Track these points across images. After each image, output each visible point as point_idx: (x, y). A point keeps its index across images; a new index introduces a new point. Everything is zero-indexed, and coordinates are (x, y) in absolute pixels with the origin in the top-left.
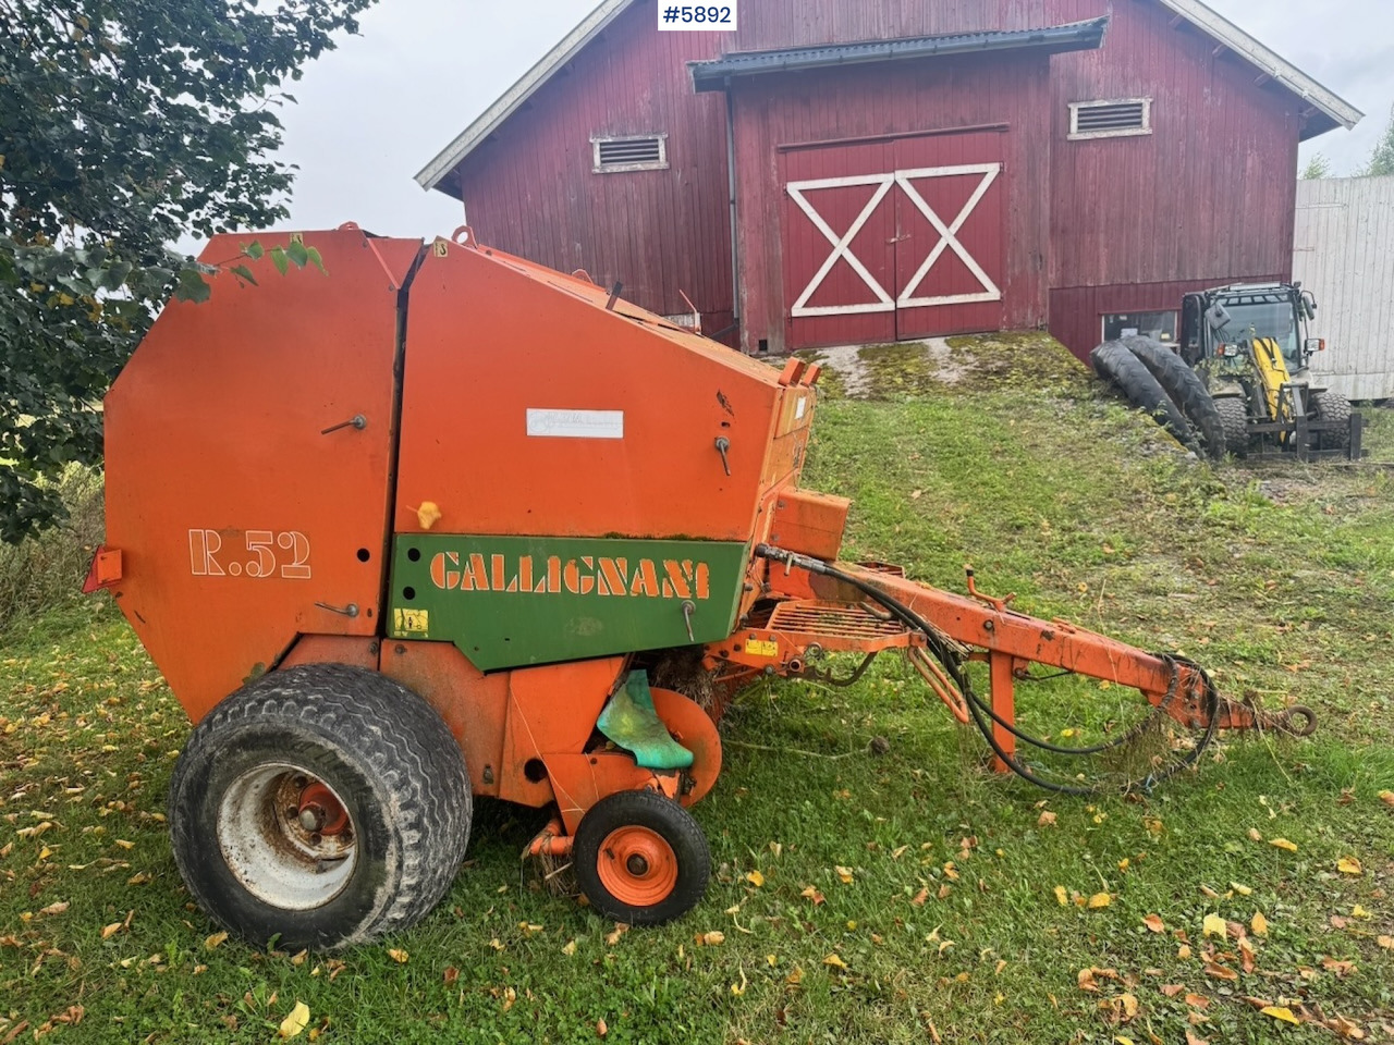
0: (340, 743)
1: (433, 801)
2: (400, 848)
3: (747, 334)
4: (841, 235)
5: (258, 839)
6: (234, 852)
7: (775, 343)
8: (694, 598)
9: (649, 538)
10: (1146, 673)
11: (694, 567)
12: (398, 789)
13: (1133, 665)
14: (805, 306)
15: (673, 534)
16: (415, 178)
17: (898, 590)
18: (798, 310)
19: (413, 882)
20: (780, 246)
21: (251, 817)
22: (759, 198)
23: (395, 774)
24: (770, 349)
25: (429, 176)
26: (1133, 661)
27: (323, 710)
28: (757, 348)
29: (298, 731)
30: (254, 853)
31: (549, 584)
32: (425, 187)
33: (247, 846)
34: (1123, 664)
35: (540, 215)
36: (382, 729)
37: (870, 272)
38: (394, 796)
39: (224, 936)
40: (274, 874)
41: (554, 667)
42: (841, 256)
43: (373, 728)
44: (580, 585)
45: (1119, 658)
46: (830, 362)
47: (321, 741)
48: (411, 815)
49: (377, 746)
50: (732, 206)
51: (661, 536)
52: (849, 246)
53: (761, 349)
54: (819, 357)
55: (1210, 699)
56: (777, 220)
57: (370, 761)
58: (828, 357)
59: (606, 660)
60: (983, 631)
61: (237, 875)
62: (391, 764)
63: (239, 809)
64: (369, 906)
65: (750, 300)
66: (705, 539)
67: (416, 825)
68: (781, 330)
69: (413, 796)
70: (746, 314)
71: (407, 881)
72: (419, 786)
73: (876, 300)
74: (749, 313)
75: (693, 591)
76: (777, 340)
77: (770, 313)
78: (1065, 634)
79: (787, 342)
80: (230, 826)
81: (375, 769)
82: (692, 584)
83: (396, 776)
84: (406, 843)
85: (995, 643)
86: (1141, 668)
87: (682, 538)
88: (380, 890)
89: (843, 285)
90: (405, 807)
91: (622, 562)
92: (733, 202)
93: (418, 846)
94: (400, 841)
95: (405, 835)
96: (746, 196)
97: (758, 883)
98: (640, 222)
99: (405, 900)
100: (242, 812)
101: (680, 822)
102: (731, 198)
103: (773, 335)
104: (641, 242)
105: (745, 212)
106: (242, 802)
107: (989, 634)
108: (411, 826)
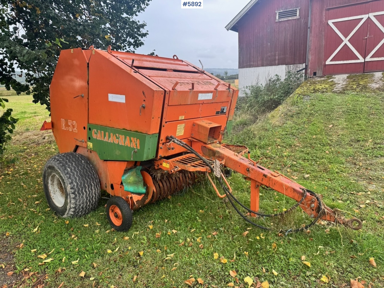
0: (61, 171)
1: (79, 189)
2: (70, 198)
3: (309, 70)
4: (346, 37)
5: (58, 190)
6: (52, 191)
7: (319, 73)
8: (137, 148)
9: (131, 131)
10: (297, 195)
11: (137, 140)
12: (70, 184)
13: (292, 191)
14: (331, 61)
15: (135, 130)
16: (225, 27)
17: (224, 155)
18: (328, 62)
19: (74, 206)
20: (324, 41)
21: (56, 185)
22: (318, 26)
23: (70, 180)
24: (317, 75)
25: (229, 27)
26: (292, 190)
27: (60, 163)
28: (313, 75)
29: (55, 167)
30: (57, 192)
31: (110, 140)
32: (228, 30)
33: (55, 191)
34: (289, 190)
35: (259, 35)
36: (70, 170)
37: (356, 49)
38: (69, 185)
39: (49, 209)
40: (59, 198)
41: (114, 162)
42: (346, 44)
43: (68, 169)
44: (116, 142)
45: (287, 188)
46: (335, 80)
47: (58, 170)
48: (73, 191)
49: (68, 173)
50: (309, 29)
51: (133, 130)
52: (348, 41)
53: (314, 75)
54: (332, 78)
55: (319, 208)
56: (324, 33)
57: (65, 176)
58: (335, 78)
59: (124, 162)
60: (246, 171)
61: (51, 196)
62: (70, 178)
63: (53, 182)
64: (66, 210)
65: (312, 59)
66: (141, 133)
67: (74, 193)
68: (321, 69)
69: (73, 186)
70: (310, 63)
71: (72, 206)
72: (76, 184)
73: (357, 58)
74: (311, 63)
75: (137, 146)
76: (320, 72)
77: (318, 63)
78: (271, 176)
79: (323, 73)
80: (51, 185)
81: (66, 178)
82: (136, 144)
83: (70, 181)
84: (71, 197)
85: (249, 175)
86: (295, 193)
87: (137, 132)
88: (68, 206)
89: (346, 53)
90: (71, 188)
91: (123, 136)
92: (309, 28)
93: (74, 198)
94: (70, 196)
95: (71, 195)
96: (313, 26)
97: (151, 228)
98: (289, 36)
99: (73, 210)
100: (54, 183)
101: (122, 207)
102: (309, 27)
103: (319, 71)
104: (288, 42)
105: (313, 31)
106: (54, 181)
107: (248, 172)
108: (72, 193)
